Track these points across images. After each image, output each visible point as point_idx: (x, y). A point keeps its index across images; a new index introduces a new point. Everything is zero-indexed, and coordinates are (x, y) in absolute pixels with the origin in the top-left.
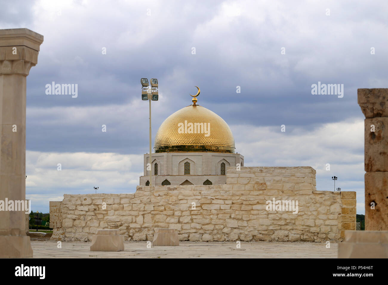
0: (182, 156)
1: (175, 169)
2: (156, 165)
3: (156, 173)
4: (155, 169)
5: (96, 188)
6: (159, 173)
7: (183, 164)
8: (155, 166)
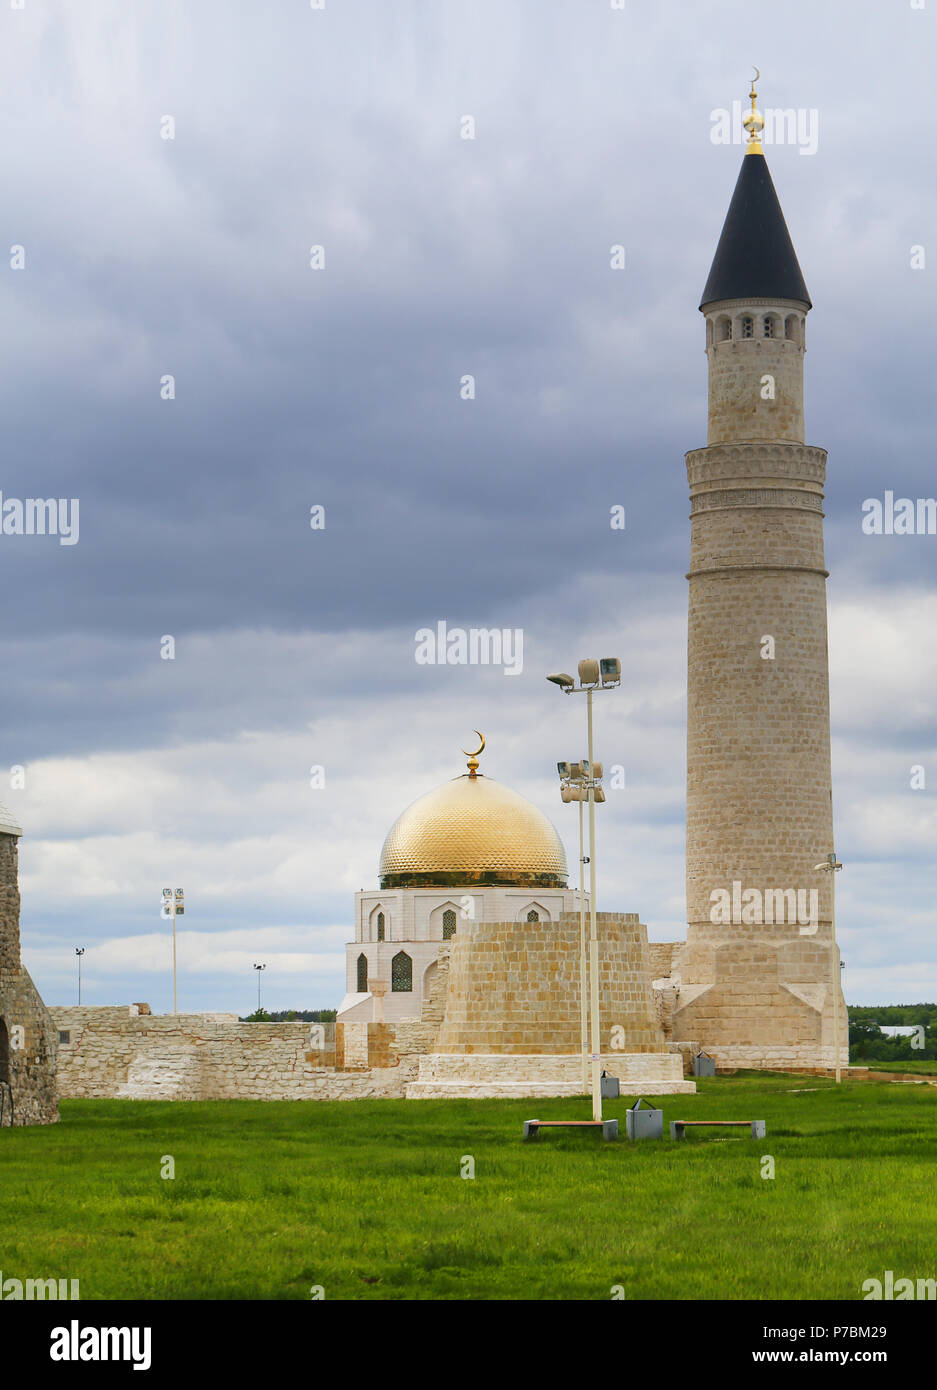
0: (437, 897)
1: (423, 928)
2: (381, 916)
3: (381, 937)
4: (379, 927)
5: (259, 967)
6: (387, 938)
7: (440, 915)
8: (379, 920)
